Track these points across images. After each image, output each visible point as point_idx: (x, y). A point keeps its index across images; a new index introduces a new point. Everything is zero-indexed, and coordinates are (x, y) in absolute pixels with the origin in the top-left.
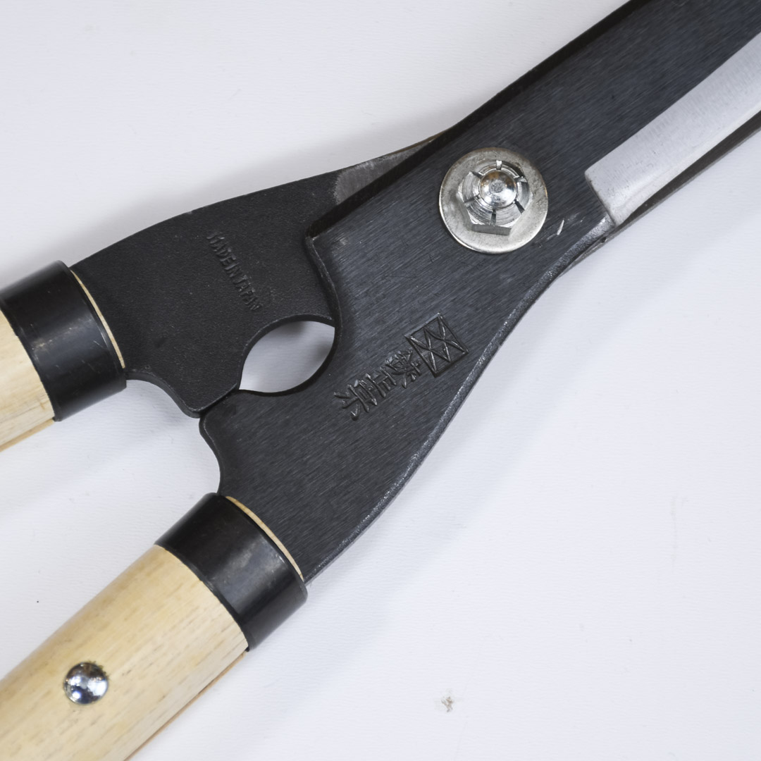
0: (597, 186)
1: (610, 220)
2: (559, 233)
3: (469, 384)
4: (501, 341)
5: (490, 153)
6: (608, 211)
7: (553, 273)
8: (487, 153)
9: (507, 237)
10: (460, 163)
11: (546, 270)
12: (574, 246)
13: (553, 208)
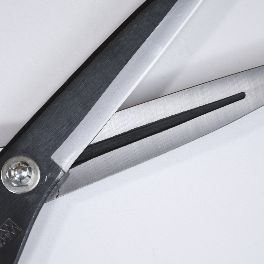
0: (56, 161)
1: (63, 172)
2: (46, 180)
3: (24, 241)
4: (33, 223)
5: (16, 158)
6: (61, 169)
7: (46, 195)
8: (15, 158)
9: (28, 186)
10: (6, 164)
11: (44, 195)
12: (52, 184)
13: (42, 172)
